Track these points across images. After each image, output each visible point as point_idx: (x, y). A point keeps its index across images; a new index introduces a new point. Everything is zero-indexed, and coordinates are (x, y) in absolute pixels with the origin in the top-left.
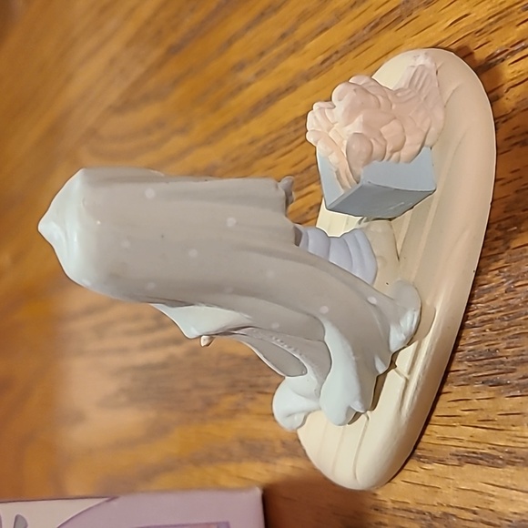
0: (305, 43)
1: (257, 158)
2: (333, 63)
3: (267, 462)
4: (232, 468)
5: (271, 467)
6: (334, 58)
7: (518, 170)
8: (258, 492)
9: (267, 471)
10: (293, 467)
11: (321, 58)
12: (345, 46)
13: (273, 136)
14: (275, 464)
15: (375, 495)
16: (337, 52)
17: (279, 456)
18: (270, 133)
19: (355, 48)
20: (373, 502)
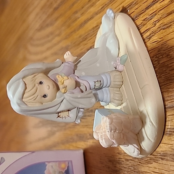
0: (96, 3)
1: (81, 42)
2: (105, 8)
3: (85, 141)
4: (74, 144)
5: (86, 143)
6: (105, 7)
7: (162, 38)
8: (82, 151)
9: (85, 144)
10: (93, 142)
11: (101, 7)
12: (108, 3)
13: (87, 34)
14: (87, 142)
15: (118, 149)
16: (106, 5)
17: (88, 139)
18: (86, 33)
19: (111, 3)
20: (118, 151)
